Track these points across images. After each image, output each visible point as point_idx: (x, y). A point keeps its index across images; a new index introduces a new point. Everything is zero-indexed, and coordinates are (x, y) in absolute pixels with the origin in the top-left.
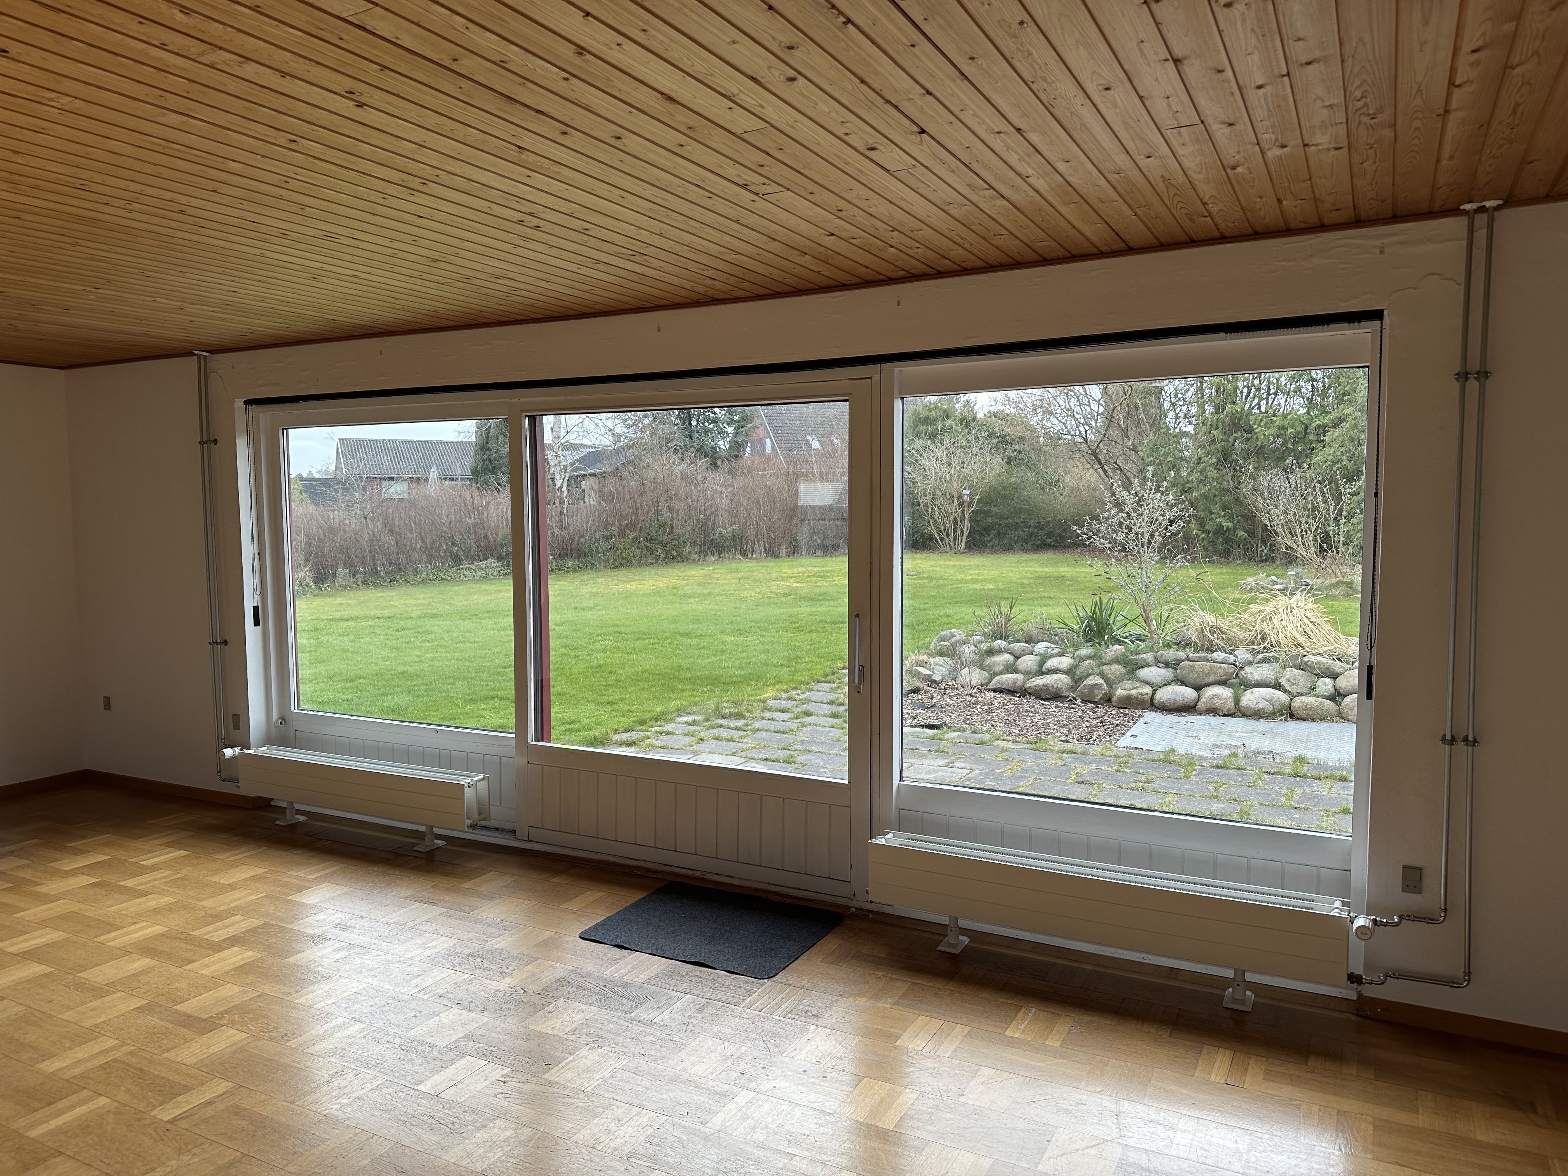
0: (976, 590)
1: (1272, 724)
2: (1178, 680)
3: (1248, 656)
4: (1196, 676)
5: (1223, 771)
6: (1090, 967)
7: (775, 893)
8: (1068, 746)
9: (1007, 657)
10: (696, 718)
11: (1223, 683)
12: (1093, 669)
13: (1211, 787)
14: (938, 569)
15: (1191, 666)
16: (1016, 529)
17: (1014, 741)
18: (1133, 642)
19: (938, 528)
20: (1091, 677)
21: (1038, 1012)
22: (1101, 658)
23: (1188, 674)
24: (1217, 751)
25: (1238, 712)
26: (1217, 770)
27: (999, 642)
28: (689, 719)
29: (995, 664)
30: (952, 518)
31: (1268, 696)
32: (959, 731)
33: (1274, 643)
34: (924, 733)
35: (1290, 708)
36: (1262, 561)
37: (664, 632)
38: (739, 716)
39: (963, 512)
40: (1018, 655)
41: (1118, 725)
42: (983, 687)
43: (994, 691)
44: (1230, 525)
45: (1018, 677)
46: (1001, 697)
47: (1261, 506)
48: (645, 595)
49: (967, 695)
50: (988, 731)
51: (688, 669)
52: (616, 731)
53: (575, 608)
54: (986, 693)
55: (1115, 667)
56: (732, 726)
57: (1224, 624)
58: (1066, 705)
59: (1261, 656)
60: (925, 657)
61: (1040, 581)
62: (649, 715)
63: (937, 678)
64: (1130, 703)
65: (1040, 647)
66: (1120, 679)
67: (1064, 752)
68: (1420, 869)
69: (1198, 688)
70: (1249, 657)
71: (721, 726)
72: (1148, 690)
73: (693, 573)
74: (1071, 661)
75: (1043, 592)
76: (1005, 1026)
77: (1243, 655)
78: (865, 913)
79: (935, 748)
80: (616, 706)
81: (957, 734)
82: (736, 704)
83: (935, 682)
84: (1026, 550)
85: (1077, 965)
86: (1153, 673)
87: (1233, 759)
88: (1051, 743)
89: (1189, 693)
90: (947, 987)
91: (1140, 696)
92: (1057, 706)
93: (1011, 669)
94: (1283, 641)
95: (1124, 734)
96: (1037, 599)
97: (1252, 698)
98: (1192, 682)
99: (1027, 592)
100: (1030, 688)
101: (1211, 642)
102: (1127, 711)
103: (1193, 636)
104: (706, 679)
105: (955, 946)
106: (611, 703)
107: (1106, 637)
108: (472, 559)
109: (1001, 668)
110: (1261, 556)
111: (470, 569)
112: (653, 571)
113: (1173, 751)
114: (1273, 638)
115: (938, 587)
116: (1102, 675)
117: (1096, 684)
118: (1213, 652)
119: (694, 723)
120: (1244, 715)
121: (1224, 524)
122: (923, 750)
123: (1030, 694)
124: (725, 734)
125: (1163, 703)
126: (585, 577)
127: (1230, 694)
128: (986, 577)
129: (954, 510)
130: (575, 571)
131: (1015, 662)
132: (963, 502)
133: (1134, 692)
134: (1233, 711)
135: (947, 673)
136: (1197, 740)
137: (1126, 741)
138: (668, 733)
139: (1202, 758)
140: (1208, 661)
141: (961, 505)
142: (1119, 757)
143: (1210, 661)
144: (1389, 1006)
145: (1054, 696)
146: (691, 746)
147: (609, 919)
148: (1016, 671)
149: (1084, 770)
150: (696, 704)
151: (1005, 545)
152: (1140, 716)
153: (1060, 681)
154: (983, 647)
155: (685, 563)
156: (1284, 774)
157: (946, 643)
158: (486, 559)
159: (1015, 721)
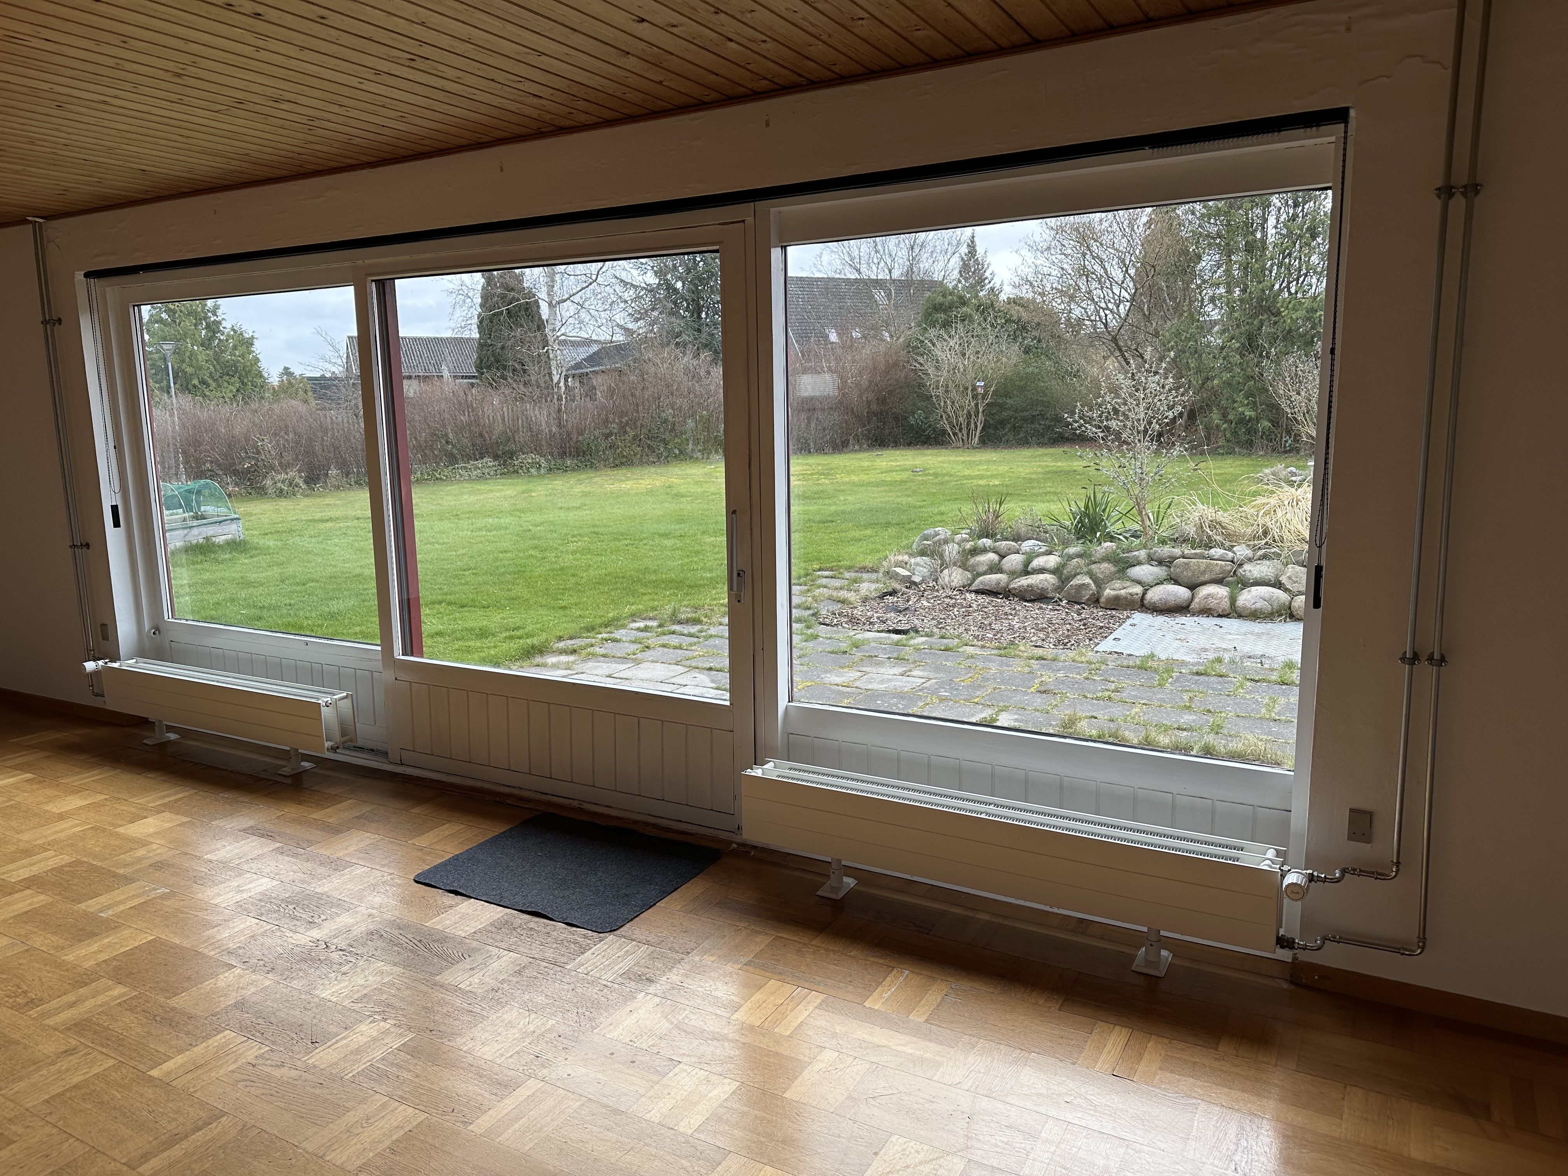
0: (980, 485)
1: (1270, 625)
2: (1171, 579)
3: (1247, 552)
4: (1190, 574)
5: (1202, 678)
6: (987, 917)
7: (654, 826)
8: (1039, 652)
9: (992, 556)
10: (650, 623)
11: (1219, 581)
12: (1081, 568)
13: (1186, 697)
14: (945, 465)
15: (1186, 564)
16: (1032, 423)
17: (983, 647)
18: (1126, 538)
19: (950, 423)
20: (1078, 577)
21: (911, 976)
22: (1090, 556)
23: (1182, 572)
24: (1203, 655)
25: (1233, 612)
26: (1197, 678)
27: (985, 540)
28: (641, 624)
29: (979, 564)
30: (965, 412)
31: (1266, 595)
32: (927, 635)
33: (1277, 538)
34: (889, 638)
35: (1290, 608)
36: (1286, 452)
37: (642, 532)
38: (696, 621)
39: (977, 405)
40: (1003, 554)
41: (1101, 628)
42: (964, 588)
43: (977, 592)
44: (1253, 414)
45: (1002, 578)
46: (983, 599)
47: (1281, 392)
48: (637, 494)
49: (946, 597)
50: (959, 636)
51: (655, 571)
52: (560, 639)
53: (561, 508)
54: (968, 595)
55: (1105, 565)
56: (686, 632)
57: (1223, 517)
58: (1050, 607)
59: (1261, 552)
60: (906, 558)
61: (1049, 476)
62: (599, 621)
63: (917, 579)
64: (1119, 604)
65: (1027, 546)
66: (1110, 578)
67: (1032, 658)
68: (1371, 814)
69: (1192, 587)
70: (1249, 553)
71: (673, 633)
72: (1138, 589)
73: (693, 471)
74: (1058, 559)
75: (1050, 487)
76: (868, 993)
77: (1242, 551)
78: (747, 849)
79: (895, 655)
80: (568, 612)
81: (924, 639)
82: (696, 608)
83: (915, 583)
84: (1041, 444)
85: (970, 914)
86: (1144, 572)
87: (1217, 666)
88: (1022, 648)
89: (1182, 592)
90: (814, 942)
91: (1129, 597)
92: (1041, 608)
93: (995, 568)
94: (1286, 535)
95: (1106, 637)
96: (1040, 495)
97: (1249, 597)
98: (1186, 580)
99: (1033, 488)
100: (1014, 588)
101: (1209, 537)
102: (1114, 612)
103: (1191, 530)
104: (671, 582)
105: (836, 889)
106: (564, 608)
107: (1098, 534)
108: (469, 458)
109: (985, 568)
110: (1285, 447)
111: (465, 468)
112: (652, 470)
113: (1152, 656)
114: (1275, 532)
115: (942, 483)
116: (1091, 574)
117: (1084, 584)
118: (1211, 548)
119: (646, 629)
120: (1240, 616)
121: (1247, 413)
122: (883, 656)
123: (1014, 595)
124: (674, 640)
125: (1154, 603)
126: (583, 476)
127: (1225, 594)
128: (995, 473)
129: (968, 403)
130: (573, 470)
131: (1000, 561)
132: (977, 395)
133: (1123, 592)
134: (1228, 612)
135: (928, 574)
136: (1185, 644)
137: (1107, 645)
138: (615, 640)
139: (1183, 663)
140: (1204, 557)
141: (975, 397)
142: (1091, 663)
143: (1206, 558)
144: (1326, 973)
145: (1039, 597)
146: (634, 654)
147: (456, 858)
148: (1000, 571)
149: (1048, 677)
150: (654, 609)
151: (1020, 439)
152: (1128, 617)
153: (1047, 580)
154: (969, 546)
155: (688, 462)
156: (1269, 682)
157: (929, 542)
158: (482, 458)
159: (990, 624)
